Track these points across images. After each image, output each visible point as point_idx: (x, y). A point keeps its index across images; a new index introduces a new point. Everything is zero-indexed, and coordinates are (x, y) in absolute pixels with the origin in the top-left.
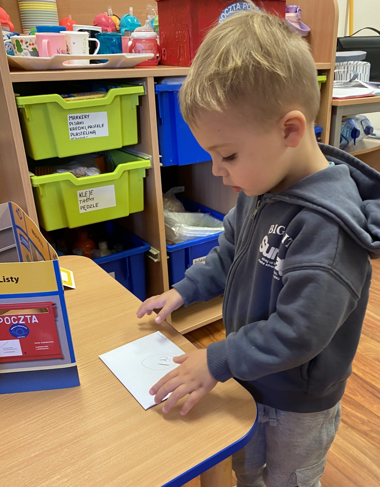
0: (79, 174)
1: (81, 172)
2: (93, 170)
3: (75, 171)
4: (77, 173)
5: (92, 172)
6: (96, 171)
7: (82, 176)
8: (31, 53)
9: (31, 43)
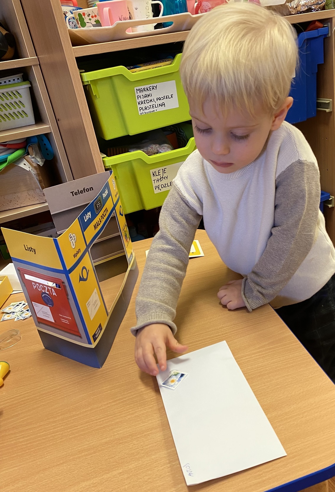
0: (151, 152)
1: (153, 149)
2: (165, 146)
3: (147, 149)
4: (149, 152)
5: (164, 149)
6: (168, 148)
7: (154, 154)
8: (94, 26)
9: (94, 15)
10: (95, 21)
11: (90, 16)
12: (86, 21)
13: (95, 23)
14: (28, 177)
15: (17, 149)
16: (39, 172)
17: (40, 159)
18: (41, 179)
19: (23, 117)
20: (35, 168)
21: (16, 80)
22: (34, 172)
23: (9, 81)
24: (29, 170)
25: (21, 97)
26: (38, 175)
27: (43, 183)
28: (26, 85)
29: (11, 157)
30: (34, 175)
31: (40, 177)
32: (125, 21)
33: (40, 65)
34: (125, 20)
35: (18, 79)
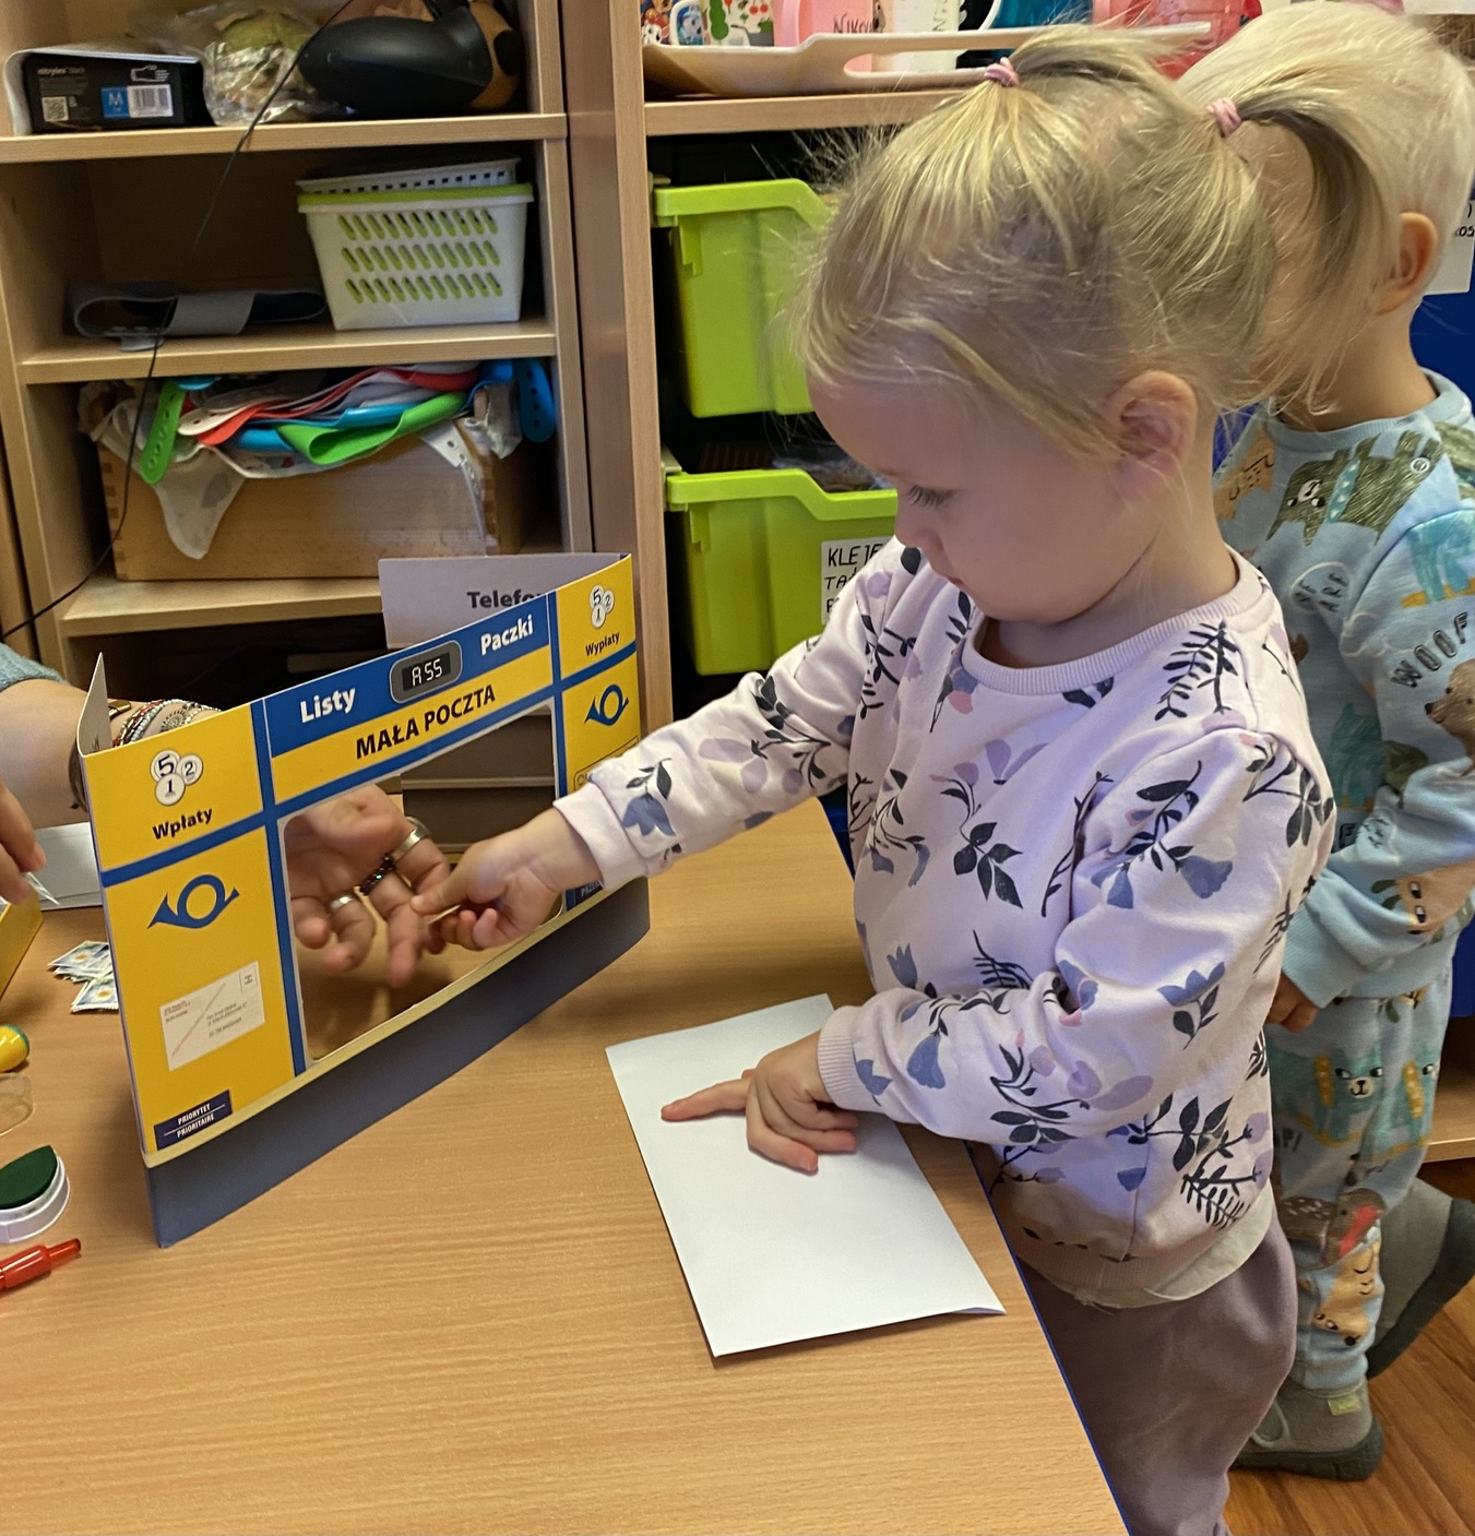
7: (857, 488)
8: (754, 40)
9: (759, 4)
10: (760, 25)
11: (748, 7)
12: (729, 20)
13: (758, 30)
14: (452, 485)
15: (440, 393)
16: (490, 477)
17: (504, 436)
18: (492, 498)
19: (486, 294)
20: (482, 461)
21: (493, 179)
22: (473, 473)
23: (473, 177)
24: (459, 466)
25: (494, 230)
26: (487, 484)
27: (493, 514)
28: (519, 197)
29: (411, 415)
30: (469, 482)
31: (492, 491)
32: (851, 35)
33: (568, 140)
34: (854, 31)
35: (501, 174)
